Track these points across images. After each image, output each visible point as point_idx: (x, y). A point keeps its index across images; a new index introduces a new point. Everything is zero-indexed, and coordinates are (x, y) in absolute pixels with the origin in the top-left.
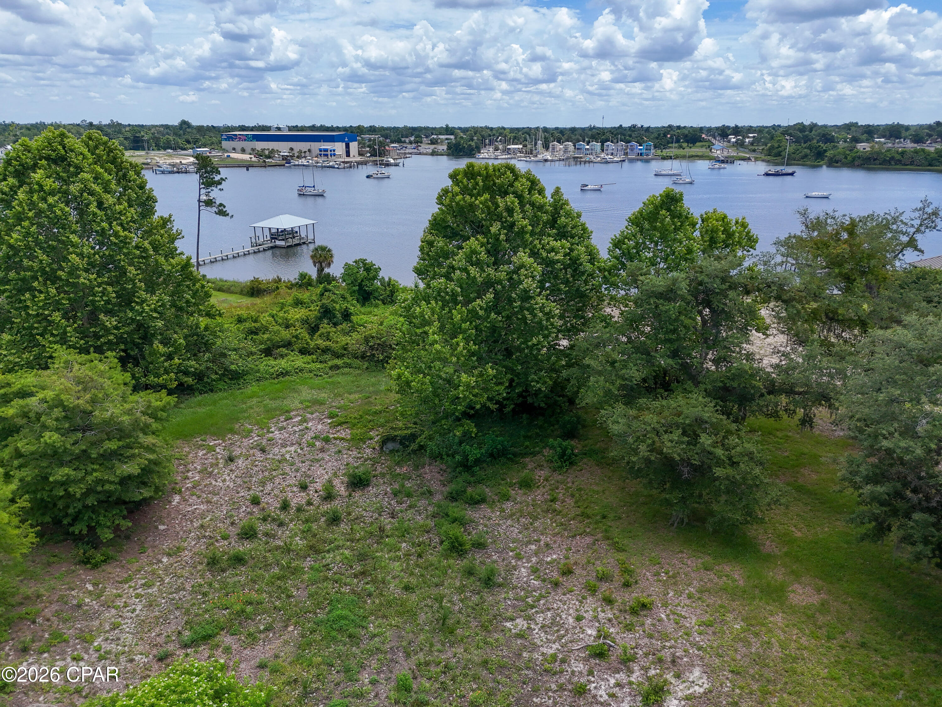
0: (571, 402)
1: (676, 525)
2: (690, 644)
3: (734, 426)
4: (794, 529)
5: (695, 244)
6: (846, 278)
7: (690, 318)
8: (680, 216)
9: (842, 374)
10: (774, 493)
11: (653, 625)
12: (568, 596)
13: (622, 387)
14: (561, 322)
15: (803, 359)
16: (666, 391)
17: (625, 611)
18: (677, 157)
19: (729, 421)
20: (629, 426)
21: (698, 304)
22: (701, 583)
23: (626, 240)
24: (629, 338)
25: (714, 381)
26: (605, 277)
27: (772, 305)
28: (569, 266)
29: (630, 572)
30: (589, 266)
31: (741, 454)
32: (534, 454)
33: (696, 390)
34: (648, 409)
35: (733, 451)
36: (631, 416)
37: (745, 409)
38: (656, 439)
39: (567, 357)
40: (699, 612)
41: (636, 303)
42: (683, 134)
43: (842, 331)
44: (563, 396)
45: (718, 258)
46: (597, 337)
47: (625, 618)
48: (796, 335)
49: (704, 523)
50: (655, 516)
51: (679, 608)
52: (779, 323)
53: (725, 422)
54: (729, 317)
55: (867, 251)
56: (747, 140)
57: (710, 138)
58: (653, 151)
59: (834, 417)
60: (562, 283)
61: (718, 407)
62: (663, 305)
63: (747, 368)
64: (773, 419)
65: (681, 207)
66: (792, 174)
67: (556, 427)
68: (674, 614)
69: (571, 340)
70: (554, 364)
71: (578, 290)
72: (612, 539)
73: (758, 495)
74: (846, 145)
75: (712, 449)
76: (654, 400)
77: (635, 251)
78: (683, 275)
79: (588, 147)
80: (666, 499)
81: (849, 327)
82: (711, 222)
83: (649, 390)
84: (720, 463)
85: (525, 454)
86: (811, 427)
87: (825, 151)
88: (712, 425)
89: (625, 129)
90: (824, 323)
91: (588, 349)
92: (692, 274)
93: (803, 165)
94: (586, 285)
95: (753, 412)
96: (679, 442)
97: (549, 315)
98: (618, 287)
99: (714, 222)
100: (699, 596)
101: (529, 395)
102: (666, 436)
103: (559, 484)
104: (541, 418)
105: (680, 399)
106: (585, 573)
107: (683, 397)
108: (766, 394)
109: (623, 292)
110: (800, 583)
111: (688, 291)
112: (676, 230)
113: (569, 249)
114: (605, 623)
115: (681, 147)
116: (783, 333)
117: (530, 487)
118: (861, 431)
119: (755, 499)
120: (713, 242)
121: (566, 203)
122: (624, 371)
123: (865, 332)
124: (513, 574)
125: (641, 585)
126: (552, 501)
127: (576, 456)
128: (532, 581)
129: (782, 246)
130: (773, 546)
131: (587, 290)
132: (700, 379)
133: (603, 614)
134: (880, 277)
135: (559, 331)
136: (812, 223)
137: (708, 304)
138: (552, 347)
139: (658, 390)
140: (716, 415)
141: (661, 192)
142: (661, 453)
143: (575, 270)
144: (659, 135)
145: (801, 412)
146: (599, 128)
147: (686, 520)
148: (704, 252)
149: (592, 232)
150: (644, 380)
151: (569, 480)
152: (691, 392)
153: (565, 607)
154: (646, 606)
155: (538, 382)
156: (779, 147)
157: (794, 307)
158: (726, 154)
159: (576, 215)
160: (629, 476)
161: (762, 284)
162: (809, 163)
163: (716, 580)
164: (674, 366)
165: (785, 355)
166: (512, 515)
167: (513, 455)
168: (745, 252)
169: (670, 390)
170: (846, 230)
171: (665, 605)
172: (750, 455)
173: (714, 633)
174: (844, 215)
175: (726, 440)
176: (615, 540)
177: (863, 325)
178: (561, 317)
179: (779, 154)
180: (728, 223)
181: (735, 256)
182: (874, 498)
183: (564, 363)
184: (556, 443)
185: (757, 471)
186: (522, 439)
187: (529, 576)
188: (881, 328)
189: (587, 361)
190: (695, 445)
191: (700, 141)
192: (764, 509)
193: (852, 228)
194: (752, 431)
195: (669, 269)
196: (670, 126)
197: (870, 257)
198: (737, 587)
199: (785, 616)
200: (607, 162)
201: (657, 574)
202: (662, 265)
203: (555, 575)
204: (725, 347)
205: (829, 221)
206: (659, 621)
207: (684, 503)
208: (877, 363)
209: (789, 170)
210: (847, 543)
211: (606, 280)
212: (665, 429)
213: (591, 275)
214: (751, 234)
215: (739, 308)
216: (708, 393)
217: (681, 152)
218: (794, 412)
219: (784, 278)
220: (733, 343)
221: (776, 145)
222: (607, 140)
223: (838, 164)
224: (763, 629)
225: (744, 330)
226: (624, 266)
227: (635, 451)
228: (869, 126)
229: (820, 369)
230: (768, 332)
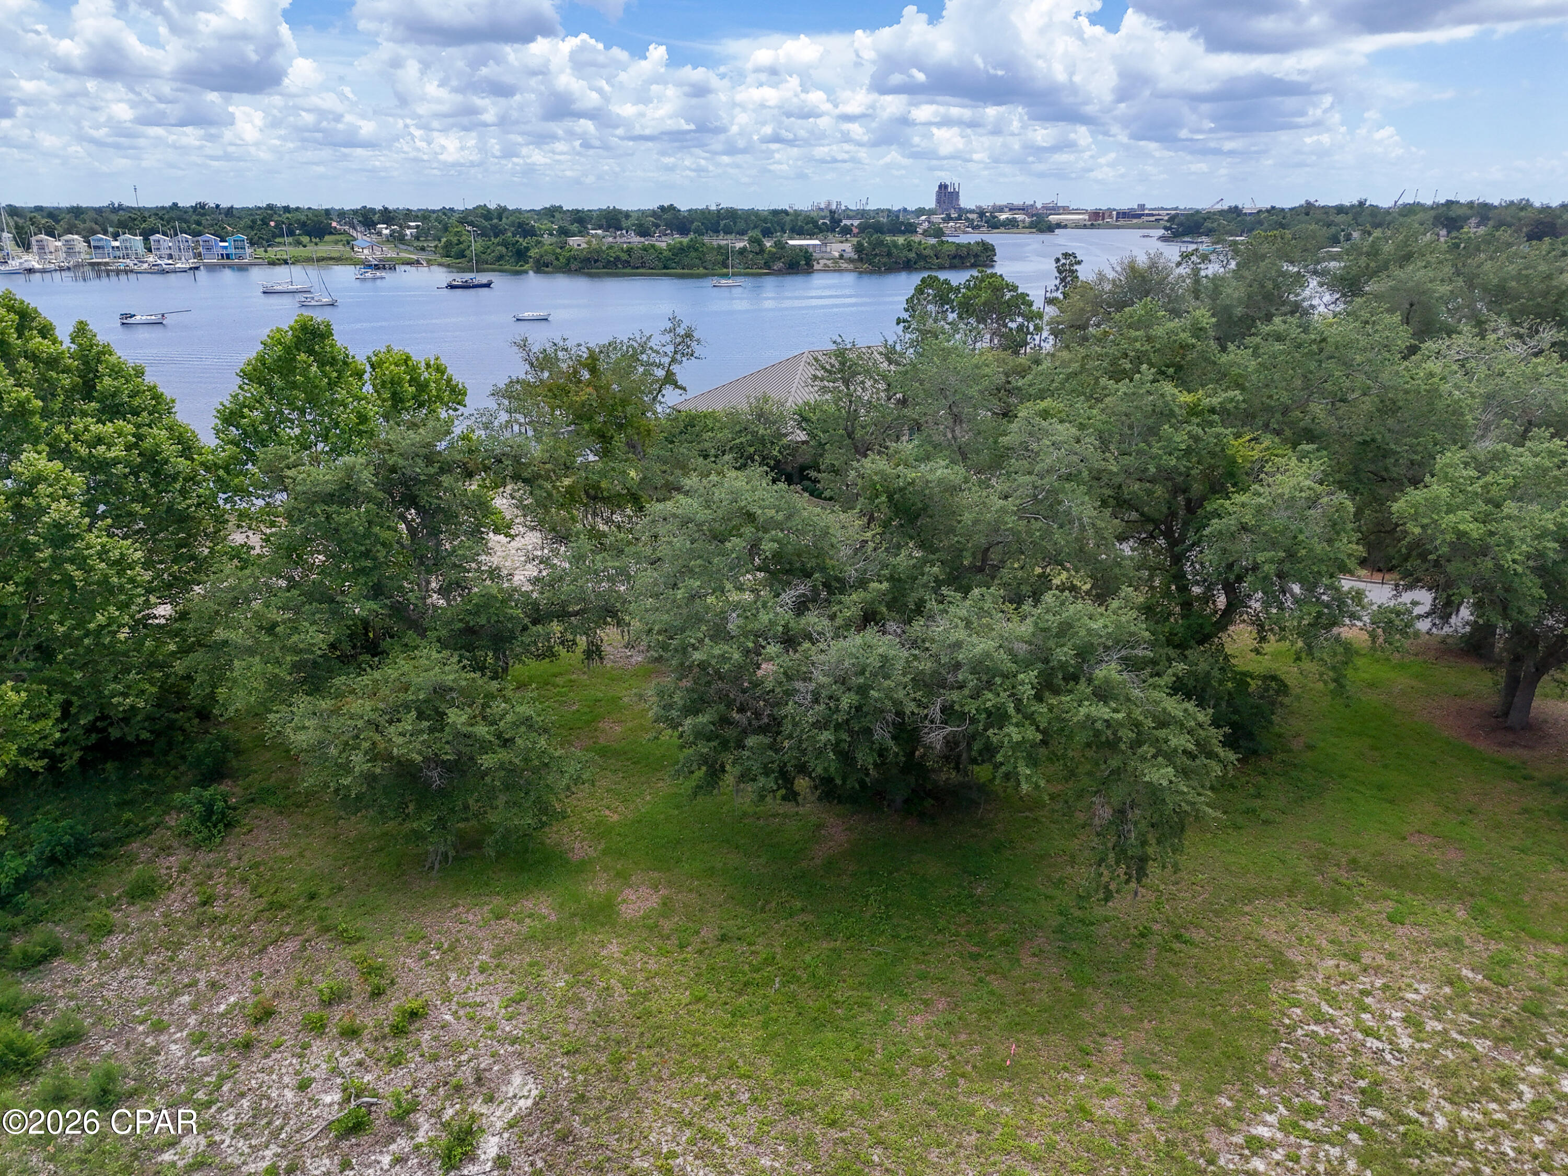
0: (203, 715)
1: (437, 866)
2: (499, 1041)
3: (495, 685)
4: (607, 812)
5: (370, 406)
6: (600, 436)
7: (389, 528)
8: (333, 362)
9: (624, 573)
10: (572, 768)
11: (435, 1038)
12: (274, 1056)
13: (296, 667)
14: (147, 576)
15: (570, 563)
16: (373, 656)
17: (384, 1037)
18: (296, 261)
19: (485, 679)
20: (327, 730)
21: (396, 504)
22: (496, 942)
23: (245, 410)
24: (290, 579)
25: (449, 623)
26: (219, 479)
27: (509, 488)
28: (142, 467)
29: (378, 971)
30: (183, 464)
31: (515, 725)
32: (146, 831)
33: (424, 643)
34: (353, 692)
35: (502, 723)
36: (326, 710)
37: (505, 656)
38: (377, 737)
39: (176, 636)
40: (500, 986)
41: (289, 516)
42: (298, 221)
43: (612, 514)
44: (184, 709)
45: (413, 426)
46: (232, 588)
47: (386, 1049)
48: (553, 529)
49: (480, 848)
50: (399, 865)
51: (471, 994)
52: (525, 516)
53: (480, 682)
54: (450, 517)
55: (618, 395)
56: (408, 232)
57: (347, 228)
58: (249, 251)
59: (626, 638)
60: (133, 501)
61: (465, 662)
62: (339, 514)
63: (495, 591)
64: (547, 660)
65: (332, 346)
66: (488, 285)
67: (183, 768)
68: (464, 1006)
69: (178, 604)
70: (152, 654)
71: (170, 509)
72: (336, 928)
73: (550, 779)
74: (554, 239)
75: (470, 729)
76: (359, 675)
77: (266, 427)
78: (361, 460)
79: (117, 244)
80: (413, 831)
81: (619, 507)
82: (387, 368)
83: (345, 660)
84: (485, 747)
85: (128, 836)
86: (601, 658)
87: (527, 249)
88: (462, 691)
89: (185, 210)
90: (585, 505)
91: (217, 613)
92: (375, 456)
93: (500, 271)
94: (185, 498)
95: (517, 657)
96: (415, 733)
97: (121, 564)
98: (250, 494)
99: (392, 367)
100: (496, 962)
101: (111, 724)
102: (392, 729)
103: (212, 869)
104: (147, 760)
105: (403, 662)
106: (298, 1004)
107: (404, 659)
108: (530, 625)
109: (260, 503)
110: (630, 887)
111: (376, 484)
112: (332, 385)
113: (134, 435)
114: (352, 1072)
115: (299, 243)
116: (533, 529)
117: (153, 892)
118: (665, 647)
119: (548, 786)
120: (397, 400)
121: (106, 350)
122: (295, 638)
123: (641, 509)
124: (155, 1063)
125: (401, 983)
126: (204, 904)
127: (235, 809)
128: (198, 1059)
129: (503, 396)
130: (586, 847)
131: (189, 507)
132: (426, 624)
133: (346, 1059)
134: (642, 429)
135: (149, 591)
136: (537, 359)
137: (412, 501)
138: (140, 624)
139: (361, 658)
140: (464, 675)
141: (292, 323)
142: (390, 757)
143: (157, 474)
144: (254, 222)
145: (582, 641)
146: (130, 209)
147: (451, 853)
148: (386, 417)
149: (173, 401)
150: (333, 646)
151: (230, 855)
152: (416, 648)
153: (274, 1077)
154: (416, 1014)
155: (125, 695)
156: (460, 243)
157: (541, 487)
158: (378, 254)
159: (133, 372)
160: (342, 813)
161: (488, 458)
162: (508, 267)
163: (516, 928)
164: (380, 611)
165: (544, 561)
166: (125, 959)
167: (101, 845)
168: (450, 412)
169: (382, 653)
170: (585, 366)
171: (447, 999)
172: (527, 722)
173: (530, 1009)
174: (579, 345)
175: (488, 710)
176: (340, 928)
177: (636, 500)
178: (148, 564)
179: (461, 255)
180: (415, 368)
181: (438, 419)
182: (699, 734)
183: (173, 647)
184: (189, 798)
185: (542, 742)
186: (114, 810)
187: (188, 1053)
188: (658, 500)
189: (220, 634)
190: (442, 730)
191: (331, 233)
192: (562, 796)
193: (592, 363)
194: (521, 686)
195: (336, 452)
196: (270, 207)
197: (624, 402)
198: (548, 926)
199: (620, 940)
200: (164, 272)
201: (425, 955)
202: (320, 446)
203: (242, 1031)
204: (455, 566)
205: (560, 354)
206: (443, 1027)
207: (444, 828)
208: (663, 550)
209: (483, 278)
210: (677, 807)
211: (223, 485)
212: (387, 717)
213: (192, 478)
214: (454, 383)
215: (462, 502)
216: (443, 644)
217: (299, 251)
218: (575, 643)
219: (519, 446)
220: (464, 557)
221: (455, 240)
222: (154, 231)
223: (549, 269)
224: (596, 971)
225: (476, 533)
226: (251, 456)
227: (346, 769)
228: (578, 211)
229: (596, 573)
230: (512, 532)
